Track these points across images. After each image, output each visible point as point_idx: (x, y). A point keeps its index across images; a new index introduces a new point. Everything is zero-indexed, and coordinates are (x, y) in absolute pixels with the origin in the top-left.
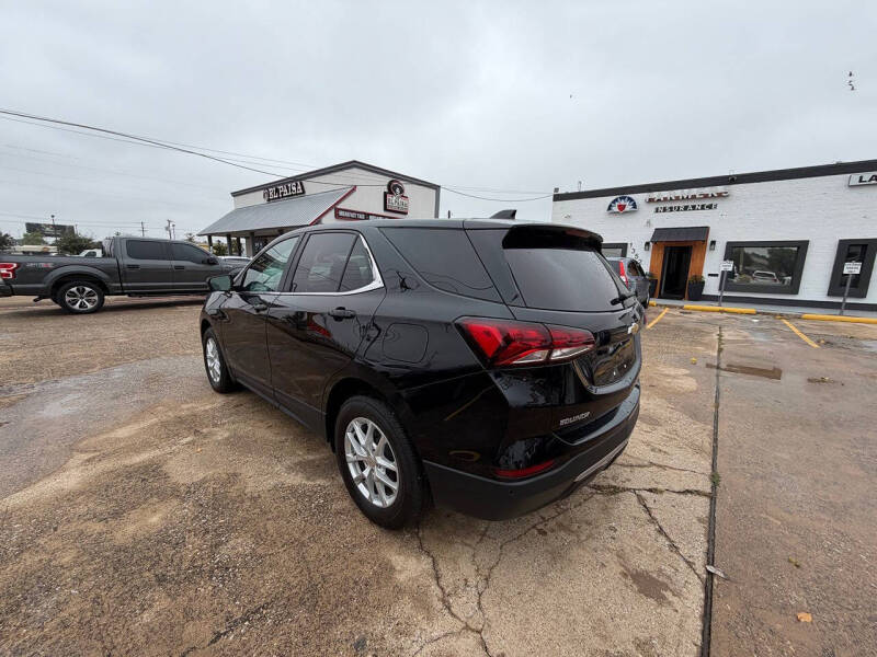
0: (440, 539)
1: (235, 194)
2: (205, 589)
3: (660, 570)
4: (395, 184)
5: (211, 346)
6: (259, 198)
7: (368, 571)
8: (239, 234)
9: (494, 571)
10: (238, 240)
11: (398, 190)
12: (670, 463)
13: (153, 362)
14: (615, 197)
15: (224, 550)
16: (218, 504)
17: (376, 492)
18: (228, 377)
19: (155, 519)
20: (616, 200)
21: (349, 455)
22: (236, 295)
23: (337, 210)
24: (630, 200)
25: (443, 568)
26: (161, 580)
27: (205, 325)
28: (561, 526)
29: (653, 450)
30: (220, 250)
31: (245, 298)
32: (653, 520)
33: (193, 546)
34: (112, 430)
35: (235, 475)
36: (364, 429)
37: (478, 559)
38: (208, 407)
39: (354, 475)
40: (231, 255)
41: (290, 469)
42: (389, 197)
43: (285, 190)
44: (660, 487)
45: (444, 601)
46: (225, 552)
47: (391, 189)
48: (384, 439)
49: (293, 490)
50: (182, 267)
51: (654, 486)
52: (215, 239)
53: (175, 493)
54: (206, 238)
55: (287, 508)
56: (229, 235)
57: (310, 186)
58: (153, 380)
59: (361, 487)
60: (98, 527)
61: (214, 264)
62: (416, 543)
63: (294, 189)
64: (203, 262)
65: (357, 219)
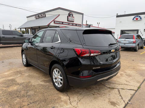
0: (71, 94)
1: (27, 17)
2: (26, 99)
3: (117, 102)
4: (71, 14)
5: (24, 56)
6: (34, 18)
7: (56, 98)
8: (28, 28)
9: (82, 100)
10: (28, 29)
11: (71, 15)
12: (130, 84)
13: (10, 60)
14: (135, 16)
15: (28, 93)
16: (27, 86)
17: (59, 84)
18: (28, 62)
19: (15, 88)
20: (135, 17)
21: (54, 77)
22: (30, 44)
23: (54, 21)
24: (140, 17)
25: (71, 98)
26: (18, 97)
27: (22, 51)
28: (98, 94)
29: (127, 81)
30: (23, 32)
31: (32, 45)
32: (120, 94)
33: (23, 92)
34: (4, 73)
35: (30, 82)
36: (57, 71)
37: (79, 97)
38: (23, 69)
39: (54, 81)
40: (26, 34)
41: (41, 81)
42: (69, 17)
43: (40, 16)
44: (124, 88)
45: (70, 103)
46: (29, 94)
47: (69, 15)
48: (60, 72)
49: (42, 85)
50: (15, 37)
51: (123, 88)
52: (22, 29)
53: (18, 84)
54: (20, 29)
55: (40, 88)
56: (26, 28)
57: (47, 15)
58: (10, 63)
59: (56, 84)
60: (5, 89)
61: (23, 36)
62: (66, 94)
63: (43, 15)
64: (20, 36)
65: (60, 24)
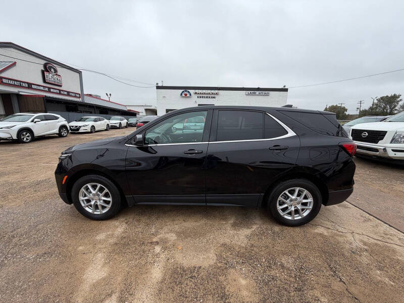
11: (52, 70)
14: (183, 90)
20: (183, 92)
21: (279, 207)
23: (1, 78)
24: (189, 92)
42: (46, 74)
47: (47, 69)
65: (21, 86)
